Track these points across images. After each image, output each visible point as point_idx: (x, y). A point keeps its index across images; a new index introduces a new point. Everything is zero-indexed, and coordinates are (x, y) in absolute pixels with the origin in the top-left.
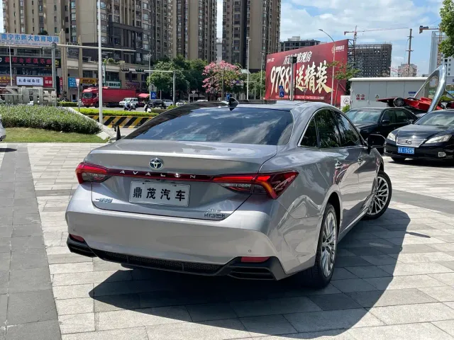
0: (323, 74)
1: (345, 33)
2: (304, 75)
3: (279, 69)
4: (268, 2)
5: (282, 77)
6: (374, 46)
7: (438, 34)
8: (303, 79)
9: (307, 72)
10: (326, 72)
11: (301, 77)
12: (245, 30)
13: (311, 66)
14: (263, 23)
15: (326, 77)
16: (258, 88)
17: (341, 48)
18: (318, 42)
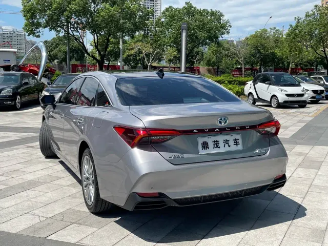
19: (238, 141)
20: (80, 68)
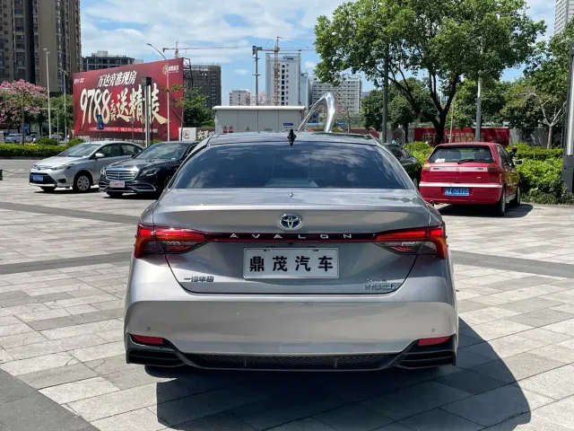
0: (154, 100)
1: (164, 50)
2: (128, 100)
3: (92, 93)
4: (62, 3)
5: (97, 103)
6: (200, 67)
7: (273, 56)
8: (127, 107)
9: (132, 97)
10: (157, 98)
11: (125, 104)
12: (32, 40)
13: (137, 90)
14: (57, 32)
15: (158, 104)
16: (62, 117)
17: (175, 68)
18: (132, 60)
19: (329, 261)
20: (429, 134)
